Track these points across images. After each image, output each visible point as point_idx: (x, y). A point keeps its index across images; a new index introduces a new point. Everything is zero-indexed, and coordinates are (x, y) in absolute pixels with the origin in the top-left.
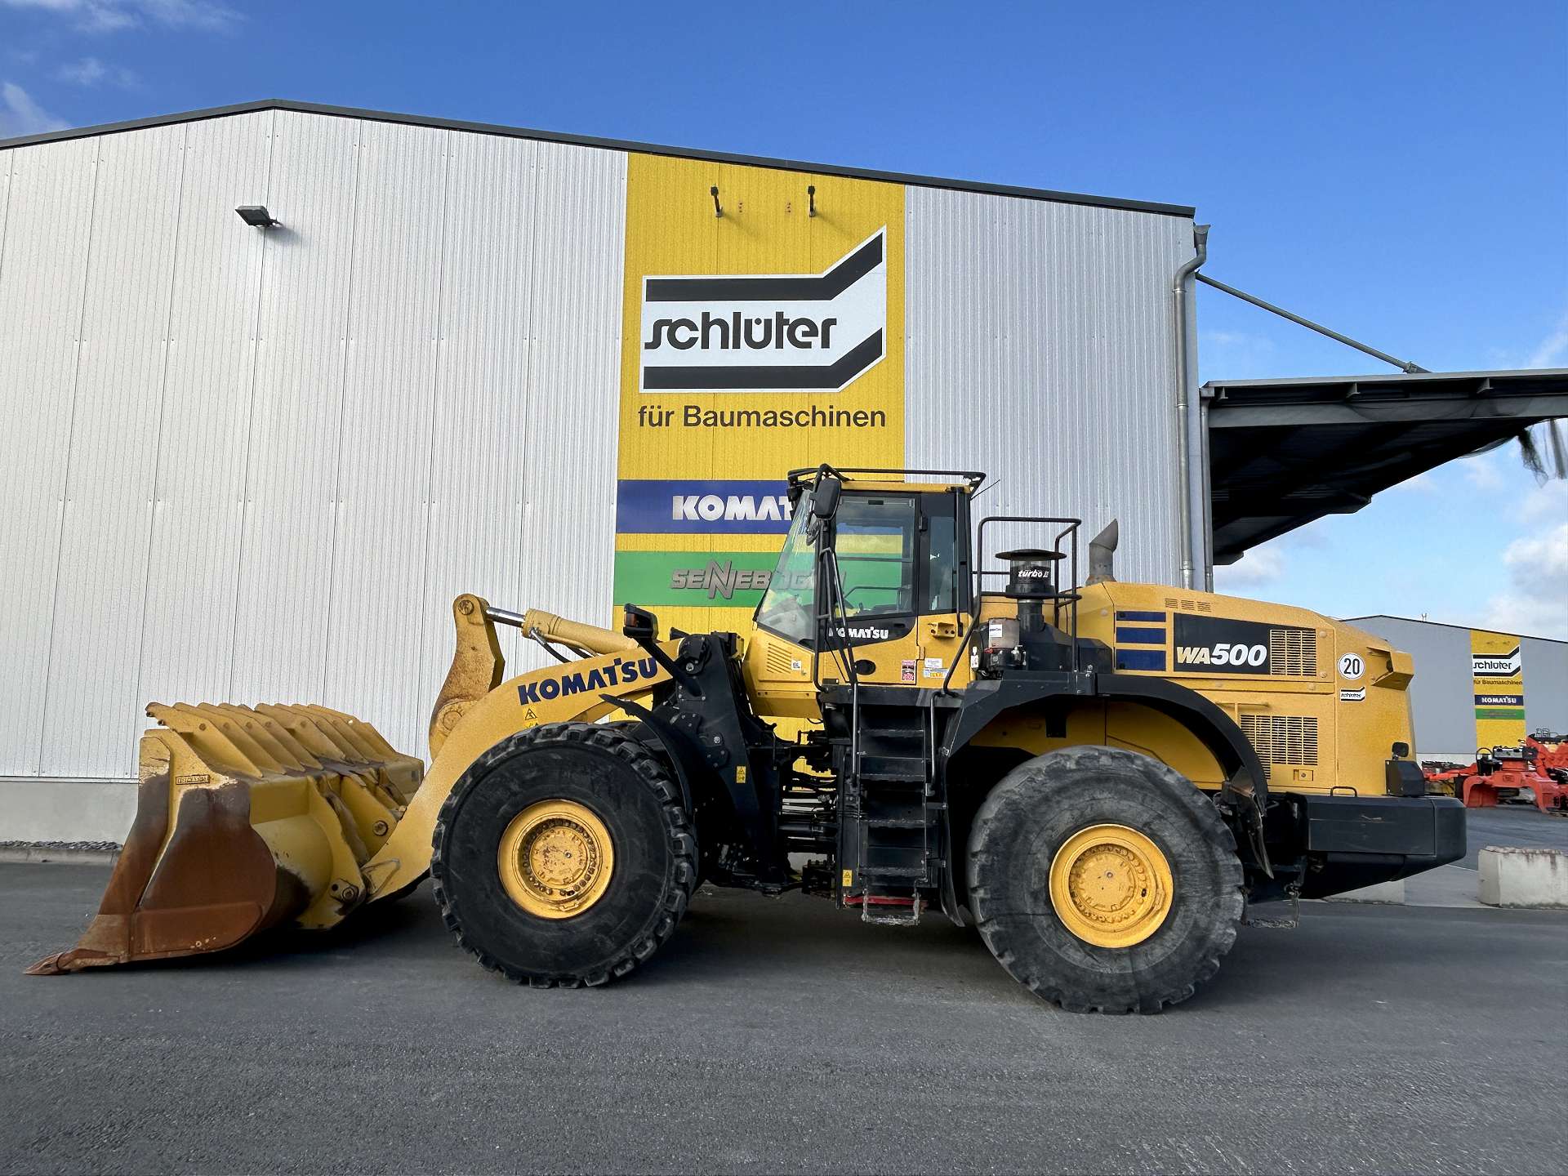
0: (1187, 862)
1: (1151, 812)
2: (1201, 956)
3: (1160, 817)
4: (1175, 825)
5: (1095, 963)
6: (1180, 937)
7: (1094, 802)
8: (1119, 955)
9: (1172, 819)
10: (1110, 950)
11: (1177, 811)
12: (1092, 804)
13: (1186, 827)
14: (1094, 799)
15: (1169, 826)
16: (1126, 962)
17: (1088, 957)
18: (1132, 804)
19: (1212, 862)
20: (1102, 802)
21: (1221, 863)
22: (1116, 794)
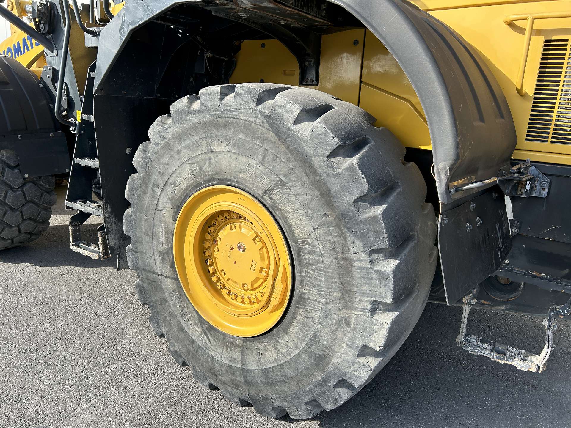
0: (312, 252)
1: (273, 177)
2: (320, 378)
3: (282, 184)
4: (300, 198)
5: (209, 344)
6: (296, 347)
7: (211, 155)
8: (231, 343)
9: (298, 189)
10: (224, 335)
11: (304, 178)
12: (210, 158)
13: (314, 203)
14: (211, 151)
15: (293, 198)
16: (237, 354)
17: (204, 336)
18: (253, 162)
19: (345, 259)
20: (220, 156)
21: (356, 264)
22: (234, 145)
